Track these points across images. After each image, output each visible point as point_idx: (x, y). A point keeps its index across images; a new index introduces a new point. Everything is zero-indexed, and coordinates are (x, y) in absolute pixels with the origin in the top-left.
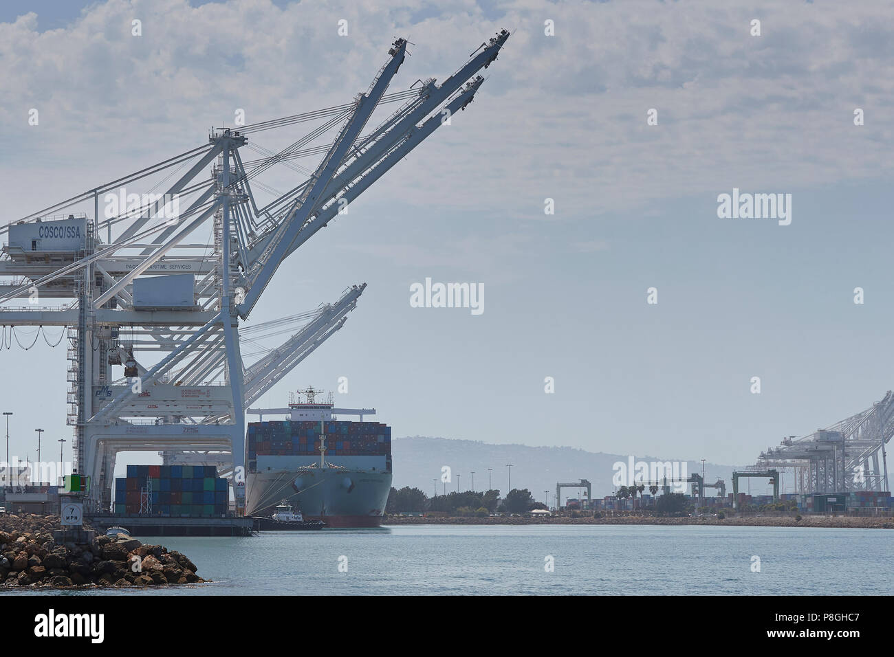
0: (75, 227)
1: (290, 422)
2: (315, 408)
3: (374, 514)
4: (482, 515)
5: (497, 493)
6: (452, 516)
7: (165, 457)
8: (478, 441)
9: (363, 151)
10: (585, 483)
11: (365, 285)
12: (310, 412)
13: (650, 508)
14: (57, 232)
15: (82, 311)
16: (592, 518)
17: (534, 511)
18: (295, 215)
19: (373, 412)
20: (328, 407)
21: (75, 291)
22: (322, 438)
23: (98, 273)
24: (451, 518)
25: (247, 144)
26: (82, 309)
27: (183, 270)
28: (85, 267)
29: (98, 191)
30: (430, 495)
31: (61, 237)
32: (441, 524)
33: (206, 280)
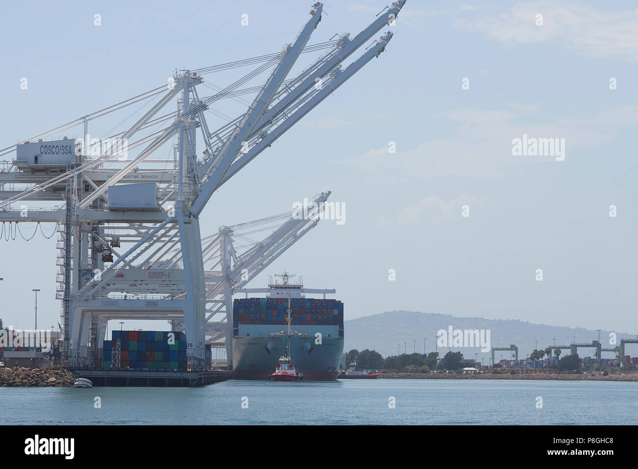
0: (67, 146)
1: (269, 300)
2: (289, 288)
3: (330, 371)
4: (424, 372)
5: (436, 354)
6: (400, 372)
7: (173, 324)
8: (447, 315)
9: (293, 89)
10: (514, 348)
11: (330, 193)
12: (285, 291)
13: (554, 367)
14: (54, 150)
15: (69, 211)
16: (509, 374)
17: (465, 369)
18: (235, 138)
19: (333, 291)
20: (298, 288)
21: (63, 195)
22: (289, 312)
23: (85, 182)
24: (400, 374)
25: (203, 82)
26: (68, 210)
27: (151, 179)
28: (72, 177)
29: (87, 118)
30: (385, 356)
31: (57, 154)
32: (392, 378)
33: (168, 187)
